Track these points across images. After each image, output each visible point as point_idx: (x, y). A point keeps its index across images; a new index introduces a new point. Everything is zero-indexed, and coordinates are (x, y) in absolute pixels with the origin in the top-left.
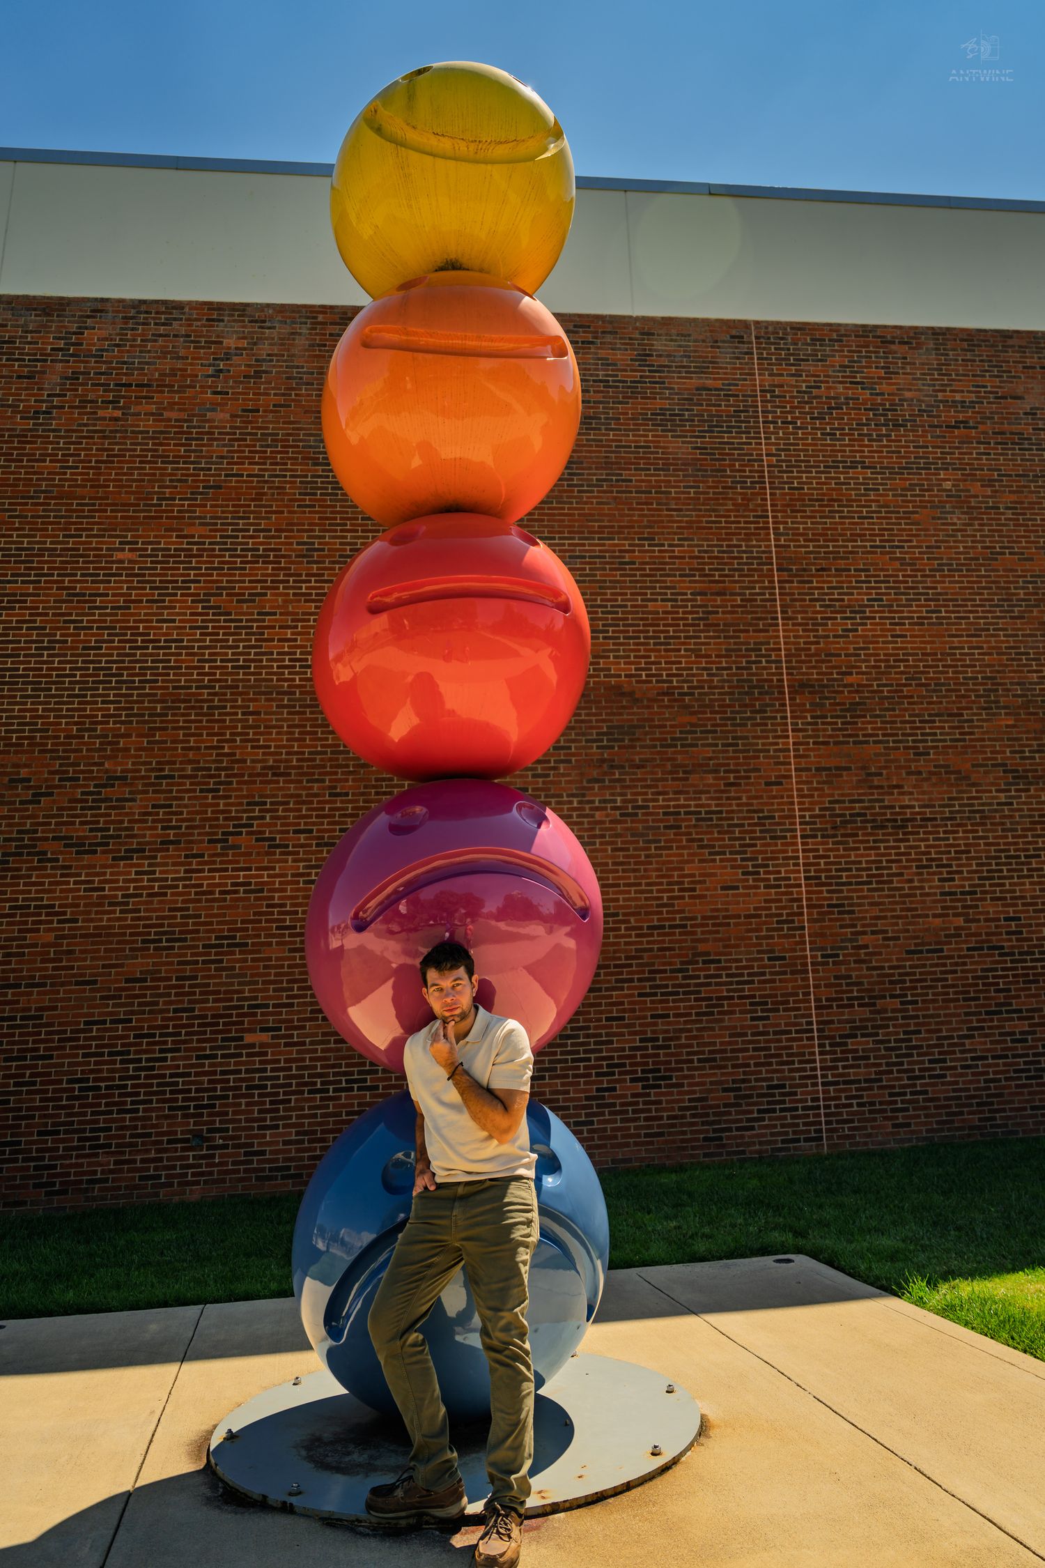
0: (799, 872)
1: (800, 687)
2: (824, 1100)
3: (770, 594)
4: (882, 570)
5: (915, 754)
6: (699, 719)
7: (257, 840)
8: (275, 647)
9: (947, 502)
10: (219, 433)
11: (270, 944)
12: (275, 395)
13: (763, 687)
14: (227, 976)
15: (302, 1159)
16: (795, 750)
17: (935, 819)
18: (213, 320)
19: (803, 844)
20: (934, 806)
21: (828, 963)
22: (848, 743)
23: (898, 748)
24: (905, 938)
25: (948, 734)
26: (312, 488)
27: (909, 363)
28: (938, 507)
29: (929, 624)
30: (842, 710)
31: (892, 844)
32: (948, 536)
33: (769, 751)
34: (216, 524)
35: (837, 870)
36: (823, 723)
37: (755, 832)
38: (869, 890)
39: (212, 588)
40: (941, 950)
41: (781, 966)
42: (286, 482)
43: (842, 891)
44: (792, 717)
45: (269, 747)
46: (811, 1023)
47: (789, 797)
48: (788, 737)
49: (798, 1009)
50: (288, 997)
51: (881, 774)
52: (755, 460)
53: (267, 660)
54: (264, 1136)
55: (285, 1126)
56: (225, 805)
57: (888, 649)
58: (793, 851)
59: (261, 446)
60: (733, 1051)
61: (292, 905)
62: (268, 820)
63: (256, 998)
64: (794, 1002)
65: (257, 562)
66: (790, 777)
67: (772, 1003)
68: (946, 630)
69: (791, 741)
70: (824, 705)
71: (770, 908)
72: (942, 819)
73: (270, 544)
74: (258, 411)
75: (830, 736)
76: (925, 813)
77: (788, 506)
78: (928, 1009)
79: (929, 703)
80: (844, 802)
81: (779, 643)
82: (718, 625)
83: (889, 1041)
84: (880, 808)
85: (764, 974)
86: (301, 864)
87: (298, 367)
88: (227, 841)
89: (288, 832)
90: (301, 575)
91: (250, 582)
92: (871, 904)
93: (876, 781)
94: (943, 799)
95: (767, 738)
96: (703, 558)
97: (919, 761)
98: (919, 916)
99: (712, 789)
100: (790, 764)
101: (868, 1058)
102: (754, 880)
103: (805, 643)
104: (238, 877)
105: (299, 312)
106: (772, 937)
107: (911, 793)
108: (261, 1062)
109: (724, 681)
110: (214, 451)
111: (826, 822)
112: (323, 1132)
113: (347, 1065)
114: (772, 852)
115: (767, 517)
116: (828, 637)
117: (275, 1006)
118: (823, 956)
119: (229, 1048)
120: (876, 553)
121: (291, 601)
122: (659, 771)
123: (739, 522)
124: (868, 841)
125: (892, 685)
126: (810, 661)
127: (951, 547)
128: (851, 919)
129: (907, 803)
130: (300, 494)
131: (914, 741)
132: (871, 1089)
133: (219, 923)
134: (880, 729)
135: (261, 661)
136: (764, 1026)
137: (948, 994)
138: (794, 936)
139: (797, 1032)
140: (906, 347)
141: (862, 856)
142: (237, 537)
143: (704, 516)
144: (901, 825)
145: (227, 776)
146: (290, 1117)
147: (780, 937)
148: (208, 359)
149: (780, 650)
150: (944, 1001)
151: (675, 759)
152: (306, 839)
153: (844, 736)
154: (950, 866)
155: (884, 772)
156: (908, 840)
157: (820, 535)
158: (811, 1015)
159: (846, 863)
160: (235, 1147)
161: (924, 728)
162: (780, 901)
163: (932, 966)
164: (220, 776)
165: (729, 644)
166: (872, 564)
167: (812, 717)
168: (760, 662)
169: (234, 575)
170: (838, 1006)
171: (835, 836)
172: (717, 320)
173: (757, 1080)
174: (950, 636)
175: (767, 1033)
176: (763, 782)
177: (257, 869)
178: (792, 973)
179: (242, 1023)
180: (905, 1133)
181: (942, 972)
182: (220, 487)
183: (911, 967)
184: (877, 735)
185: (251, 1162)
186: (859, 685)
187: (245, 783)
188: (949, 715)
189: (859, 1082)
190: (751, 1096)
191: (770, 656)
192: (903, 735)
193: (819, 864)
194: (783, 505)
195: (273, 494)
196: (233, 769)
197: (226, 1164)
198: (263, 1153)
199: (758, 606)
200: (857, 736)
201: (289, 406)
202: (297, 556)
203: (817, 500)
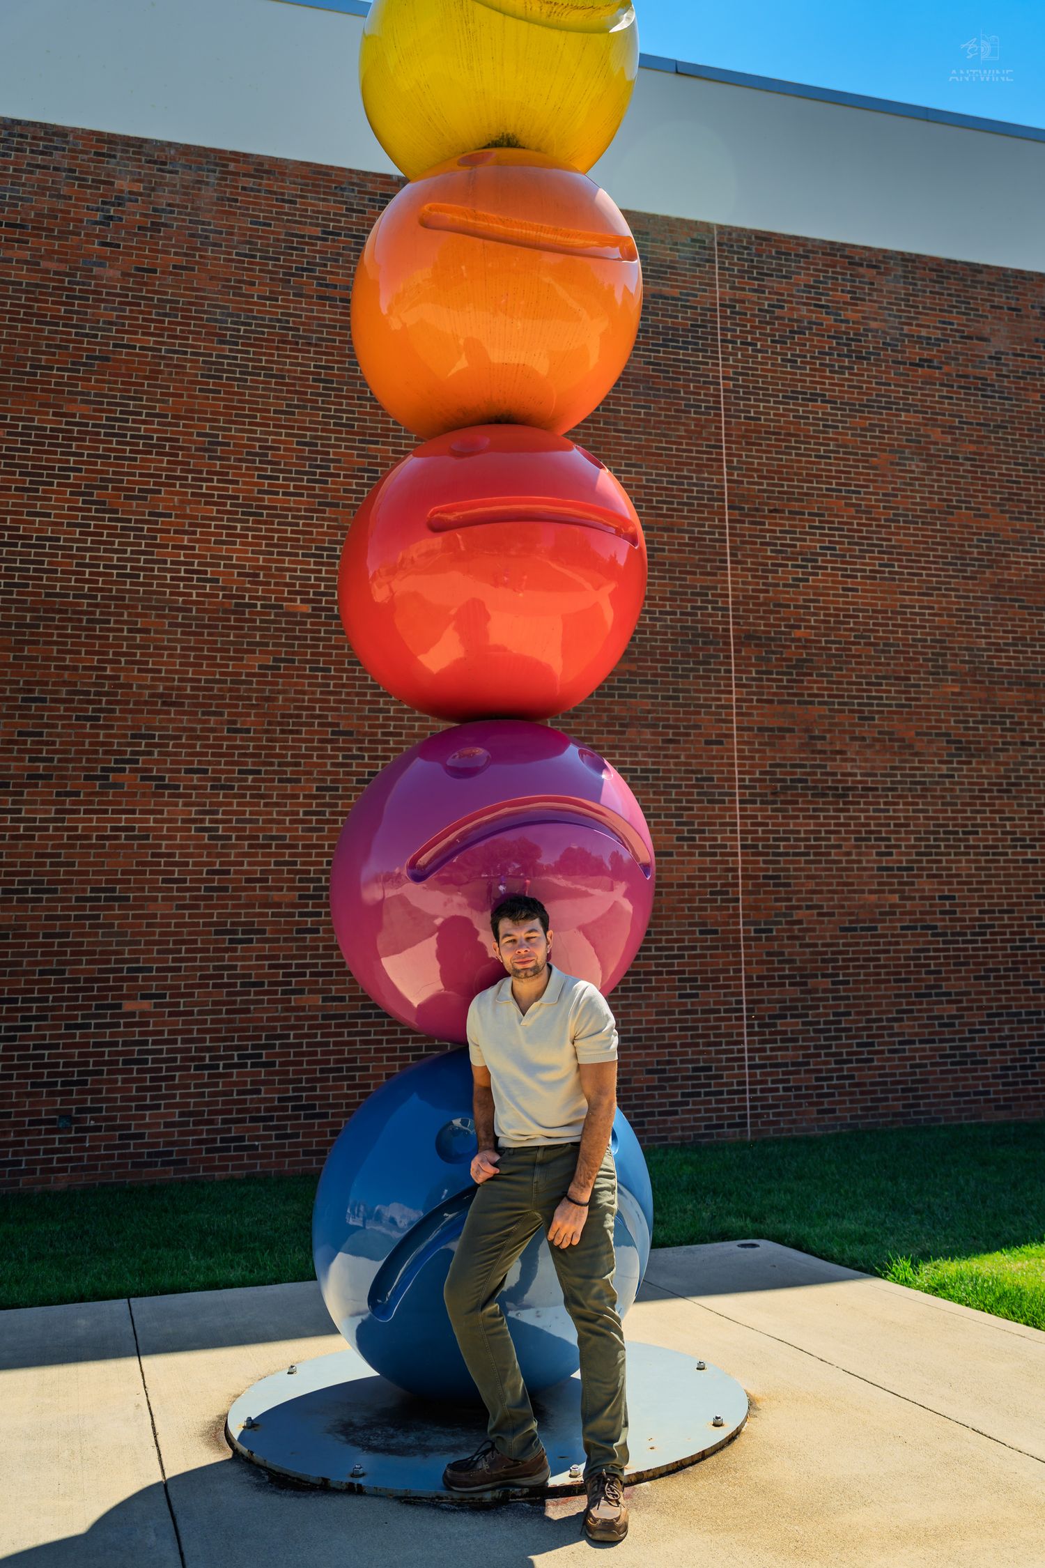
0: (736, 839)
1: (746, 638)
2: (750, 1083)
3: (720, 534)
4: (837, 516)
5: (860, 718)
6: (640, 668)
7: (143, 779)
8: (169, 554)
9: (906, 447)
10: (108, 294)
11: (155, 899)
12: (176, 254)
13: (708, 636)
14: (104, 935)
15: (186, 1143)
16: (738, 707)
17: (876, 789)
18: (103, 155)
19: (741, 809)
20: (875, 775)
21: (760, 939)
22: (792, 702)
23: (843, 711)
24: (841, 914)
25: (894, 698)
26: (216, 370)
27: (876, 290)
28: (897, 452)
29: (881, 579)
30: (788, 667)
31: (832, 813)
32: (905, 484)
33: (710, 706)
34: (102, 403)
35: (775, 839)
36: (768, 680)
37: (692, 794)
38: (807, 862)
39: (95, 479)
40: (875, 929)
41: (712, 940)
42: (186, 360)
43: (778, 862)
44: (736, 671)
45: (159, 671)
46: (740, 1002)
47: (729, 758)
48: (730, 692)
49: (728, 987)
50: (174, 960)
51: (824, 738)
52: (711, 383)
53: (160, 570)
54: (143, 1117)
55: (167, 1106)
56: (106, 736)
57: (838, 602)
58: (731, 817)
59: (158, 314)
60: (659, 1030)
61: (181, 855)
62: (156, 756)
63: (137, 961)
64: (725, 979)
65: (150, 453)
66: (731, 736)
67: (703, 980)
68: (899, 586)
69: (734, 696)
70: (769, 660)
71: (704, 878)
72: (884, 789)
73: (166, 432)
74: (155, 271)
75: (775, 694)
76: (866, 782)
77: (743, 437)
78: (858, 990)
79: (877, 664)
80: (784, 766)
81: (727, 589)
82: (664, 564)
83: (818, 1023)
84: (822, 774)
85: (694, 948)
86: (194, 809)
87: (203, 223)
88: (107, 778)
89: (179, 771)
90: (201, 472)
91: (141, 475)
92: (808, 877)
93: (819, 745)
94: (885, 768)
95: (710, 692)
96: (651, 488)
97: (863, 726)
98: (855, 892)
99: (650, 746)
100: (732, 722)
101: (796, 1040)
102: (689, 847)
103: (753, 590)
104: (120, 820)
105: (207, 156)
106: (705, 909)
107: (854, 760)
108: (141, 1034)
109: (667, 627)
110: (102, 316)
111: (766, 787)
112: (211, 1113)
113: (240, 1039)
114: (709, 817)
115: (721, 447)
116: (777, 585)
117: (158, 970)
118: (756, 931)
119: (105, 1016)
120: (831, 497)
121: (190, 502)
122: (594, 722)
123: (691, 451)
124: (808, 810)
125: (840, 643)
126: (758, 611)
127: (907, 497)
128: (786, 892)
129: (849, 770)
130: (202, 376)
131: (859, 704)
132: (798, 1072)
133: (95, 873)
134: (826, 689)
135: (152, 570)
136: (692, 1004)
137: (879, 974)
138: (727, 908)
139: (726, 1011)
140: (874, 271)
141: (801, 825)
142: (127, 421)
143: (653, 441)
144: (841, 793)
145: (108, 702)
146: (174, 1096)
147: (713, 909)
148: (96, 202)
149: (727, 596)
150: (876, 982)
151: (612, 711)
152: (200, 780)
153: (789, 695)
154: (888, 839)
155: (828, 736)
156: (848, 810)
157: (775, 472)
158: (740, 994)
159: (784, 832)
160: (108, 1129)
161: (870, 691)
162: (715, 870)
163: (865, 944)
164: (100, 702)
165: (675, 586)
166: (827, 509)
167: (757, 672)
168: (706, 608)
169: (122, 466)
170: (769, 985)
171: (774, 802)
172: (678, 219)
173: (682, 1062)
174: (902, 593)
175: (695, 1012)
176: (703, 740)
177: (142, 812)
178: (724, 948)
179: (121, 988)
180: (830, 1119)
181: (875, 952)
182: (107, 359)
183: (845, 945)
184: (823, 696)
185: (128, 1146)
186: (807, 641)
187: (131, 711)
188: (897, 678)
189: (786, 1065)
190: (675, 1079)
191: (717, 602)
192: (849, 697)
193: (756, 832)
194: (738, 436)
195: (171, 373)
196: (116, 694)
197: (98, 1148)
198: (141, 1136)
199: (706, 546)
200: (802, 695)
201: (193, 269)
202: (197, 450)
203: (774, 433)
